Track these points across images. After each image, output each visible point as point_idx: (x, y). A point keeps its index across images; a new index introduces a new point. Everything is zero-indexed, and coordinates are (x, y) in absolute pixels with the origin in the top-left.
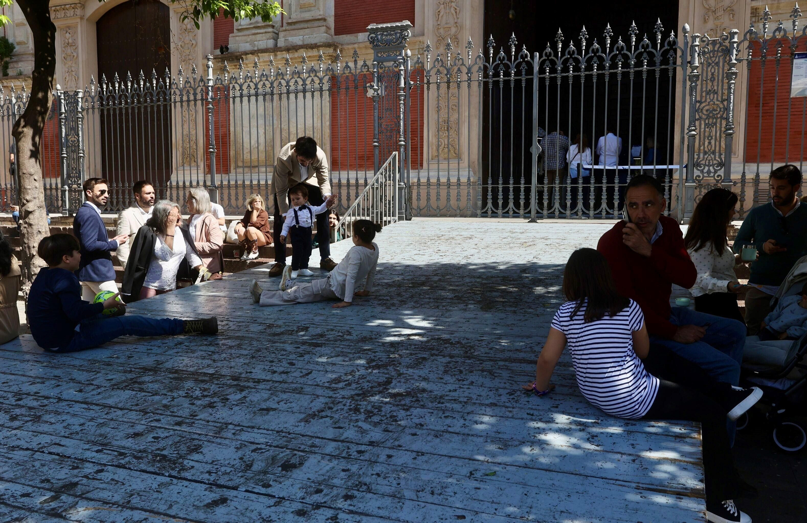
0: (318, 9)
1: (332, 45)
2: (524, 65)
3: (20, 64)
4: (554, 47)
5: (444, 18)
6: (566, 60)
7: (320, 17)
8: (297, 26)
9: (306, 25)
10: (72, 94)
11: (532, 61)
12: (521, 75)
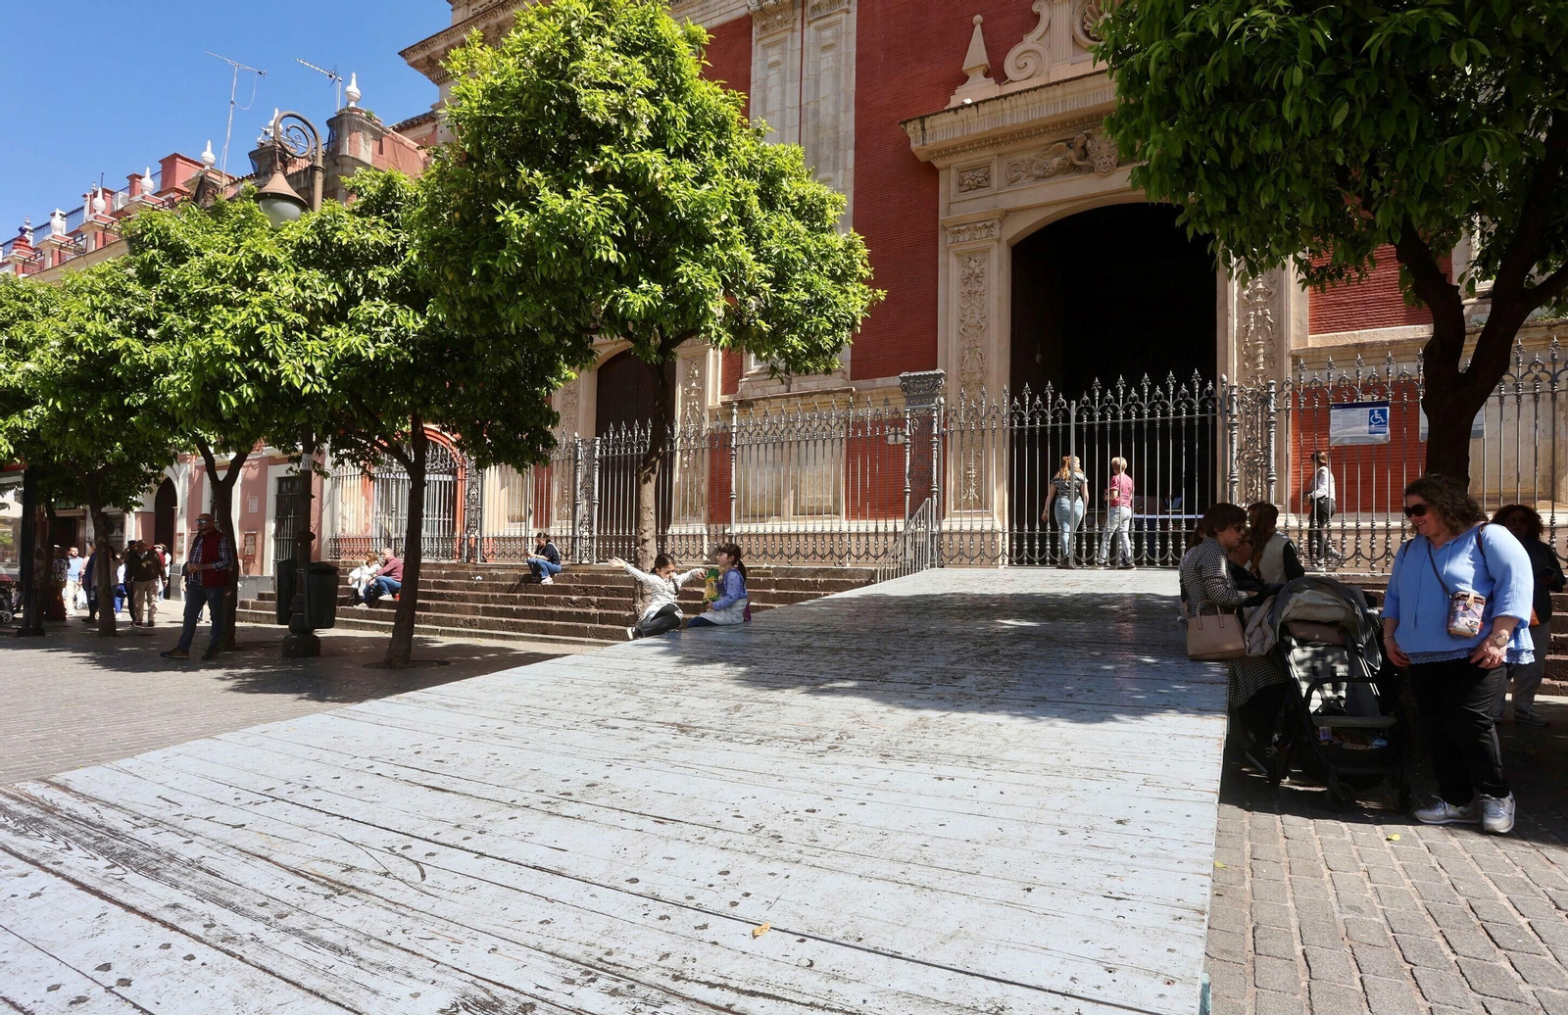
1: (849, 391)
2: (1060, 412)
4: (1091, 395)
5: (969, 363)
6: (1105, 408)
11: (1068, 409)
12: (1058, 422)
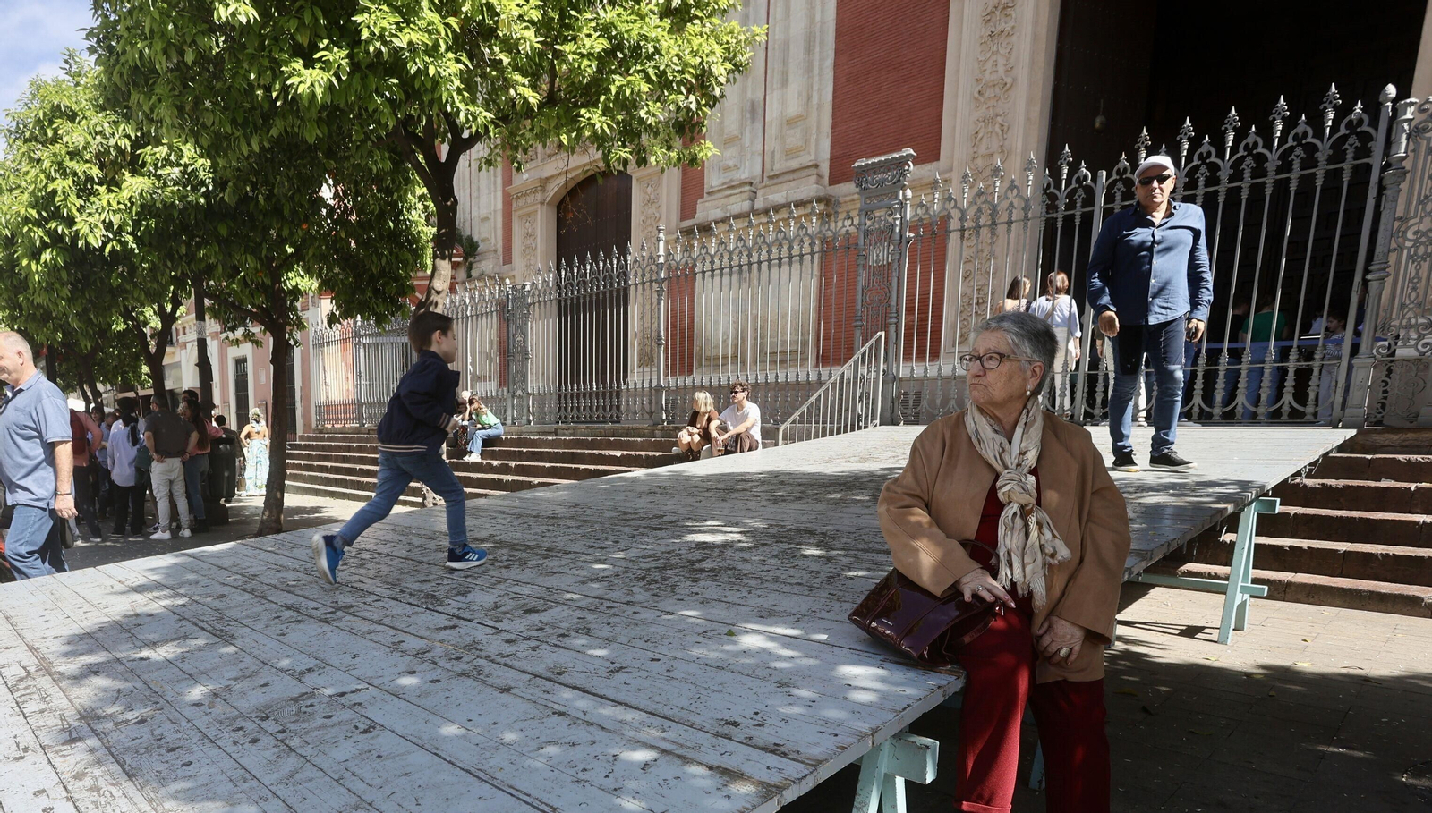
0: (809, 153)
1: (825, 200)
2: (1080, 191)
3: (483, 263)
5: (984, 141)
7: (810, 164)
8: (781, 179)
9: (791, 177)
10: (519, 287)
11: (1093, 185)
12: (1074, 208)
